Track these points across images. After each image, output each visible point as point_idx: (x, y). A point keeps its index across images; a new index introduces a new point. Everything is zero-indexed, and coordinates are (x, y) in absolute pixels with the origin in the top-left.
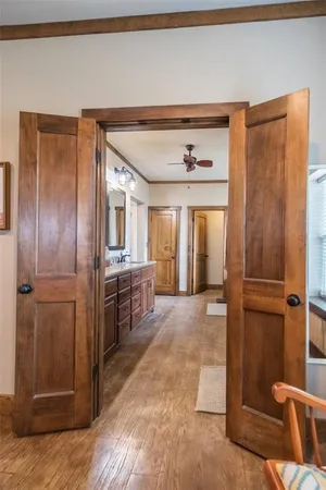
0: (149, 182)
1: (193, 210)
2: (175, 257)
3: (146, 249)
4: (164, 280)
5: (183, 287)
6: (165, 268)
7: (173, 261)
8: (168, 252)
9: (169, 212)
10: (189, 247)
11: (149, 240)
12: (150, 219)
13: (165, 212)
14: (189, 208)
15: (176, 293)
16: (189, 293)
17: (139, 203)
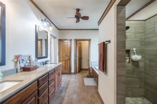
0: (59, 29)
1: (76, 41)
2: (70, 59)
3: (58, 56)
4: (65, 68)
5: (73, 71)
6: (65, 63)
7: (69, 61)
8: (67, 57)
9: (67, 42)
10: (75, 55)
11: (59, 52)
12: (59, 44)
13: (66, 41)
14: (75, 40)
15: (70, 73)
16: (75, 73)
17: (55, 38)
